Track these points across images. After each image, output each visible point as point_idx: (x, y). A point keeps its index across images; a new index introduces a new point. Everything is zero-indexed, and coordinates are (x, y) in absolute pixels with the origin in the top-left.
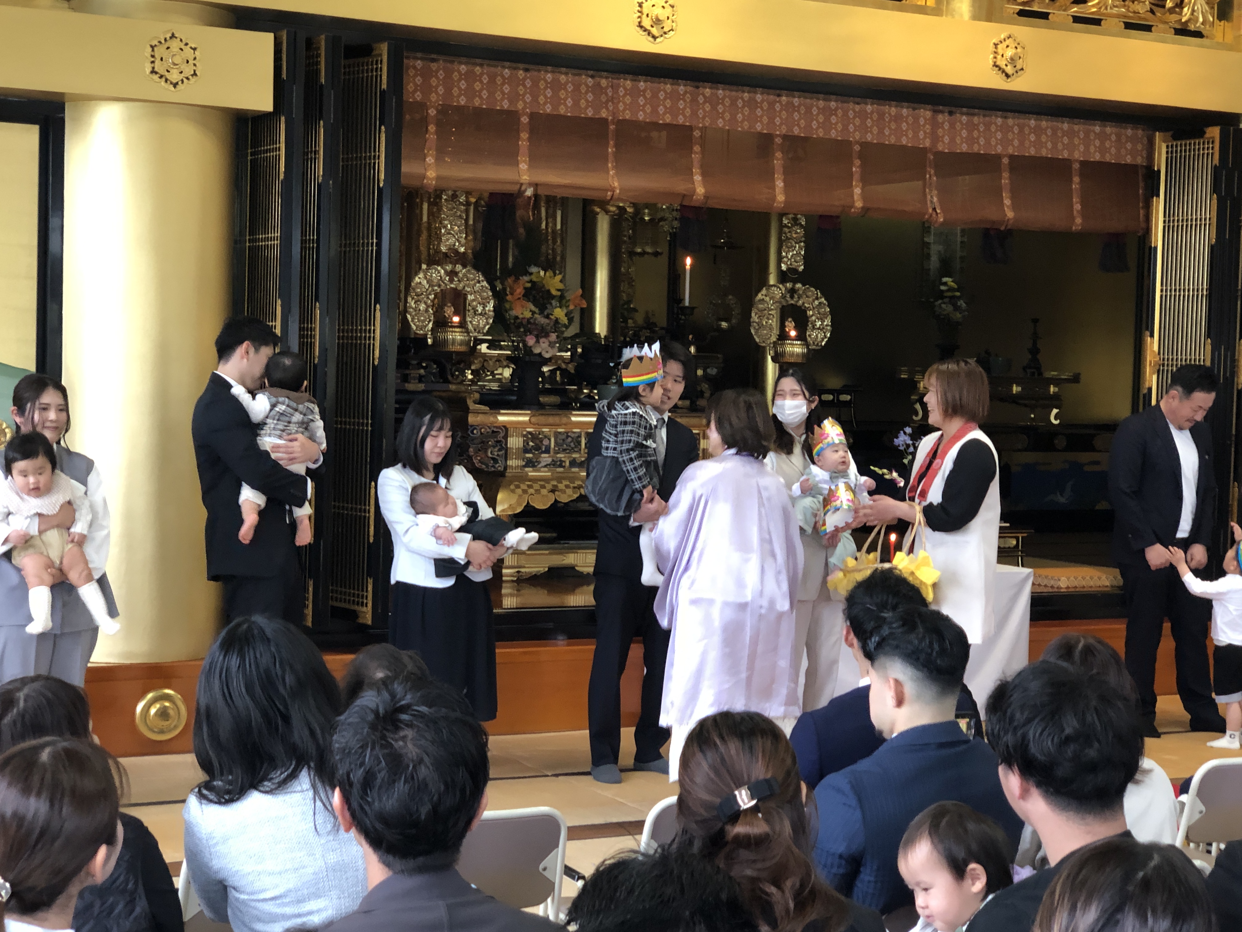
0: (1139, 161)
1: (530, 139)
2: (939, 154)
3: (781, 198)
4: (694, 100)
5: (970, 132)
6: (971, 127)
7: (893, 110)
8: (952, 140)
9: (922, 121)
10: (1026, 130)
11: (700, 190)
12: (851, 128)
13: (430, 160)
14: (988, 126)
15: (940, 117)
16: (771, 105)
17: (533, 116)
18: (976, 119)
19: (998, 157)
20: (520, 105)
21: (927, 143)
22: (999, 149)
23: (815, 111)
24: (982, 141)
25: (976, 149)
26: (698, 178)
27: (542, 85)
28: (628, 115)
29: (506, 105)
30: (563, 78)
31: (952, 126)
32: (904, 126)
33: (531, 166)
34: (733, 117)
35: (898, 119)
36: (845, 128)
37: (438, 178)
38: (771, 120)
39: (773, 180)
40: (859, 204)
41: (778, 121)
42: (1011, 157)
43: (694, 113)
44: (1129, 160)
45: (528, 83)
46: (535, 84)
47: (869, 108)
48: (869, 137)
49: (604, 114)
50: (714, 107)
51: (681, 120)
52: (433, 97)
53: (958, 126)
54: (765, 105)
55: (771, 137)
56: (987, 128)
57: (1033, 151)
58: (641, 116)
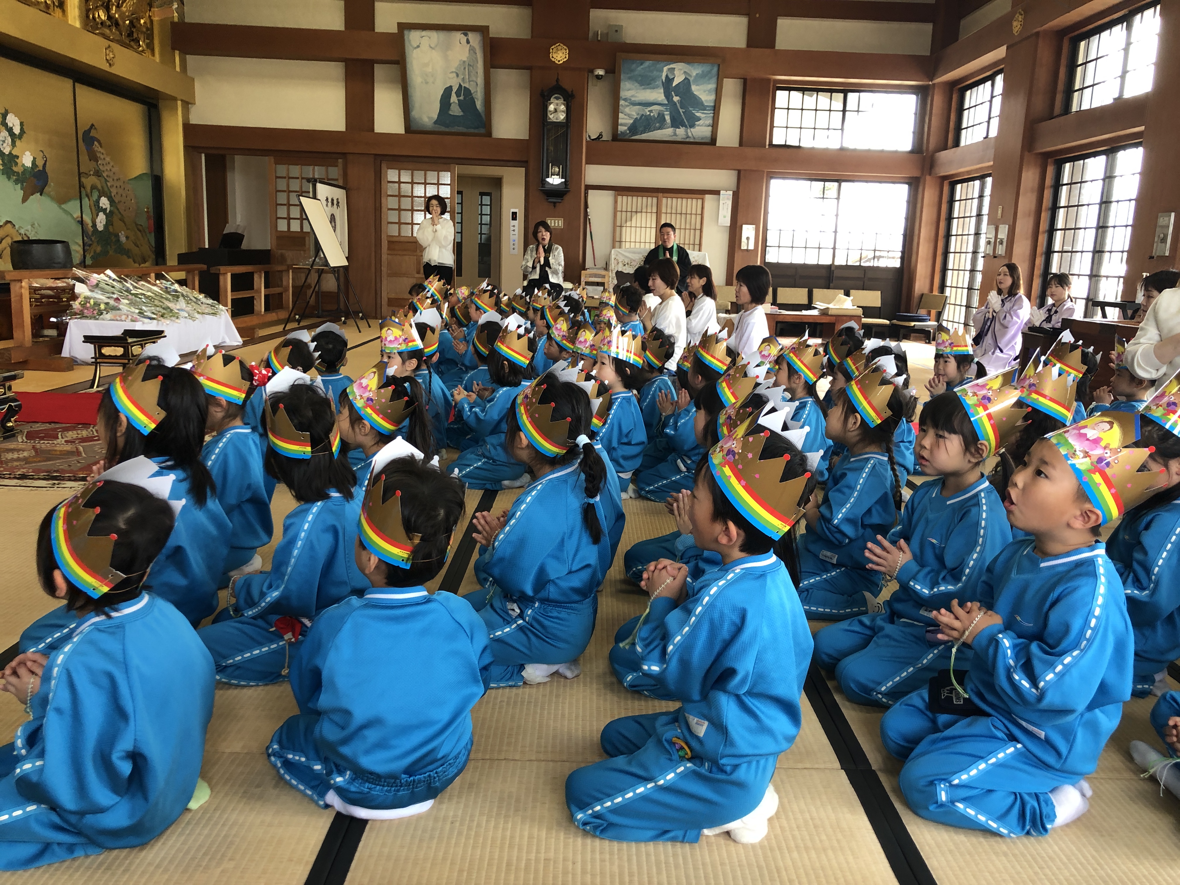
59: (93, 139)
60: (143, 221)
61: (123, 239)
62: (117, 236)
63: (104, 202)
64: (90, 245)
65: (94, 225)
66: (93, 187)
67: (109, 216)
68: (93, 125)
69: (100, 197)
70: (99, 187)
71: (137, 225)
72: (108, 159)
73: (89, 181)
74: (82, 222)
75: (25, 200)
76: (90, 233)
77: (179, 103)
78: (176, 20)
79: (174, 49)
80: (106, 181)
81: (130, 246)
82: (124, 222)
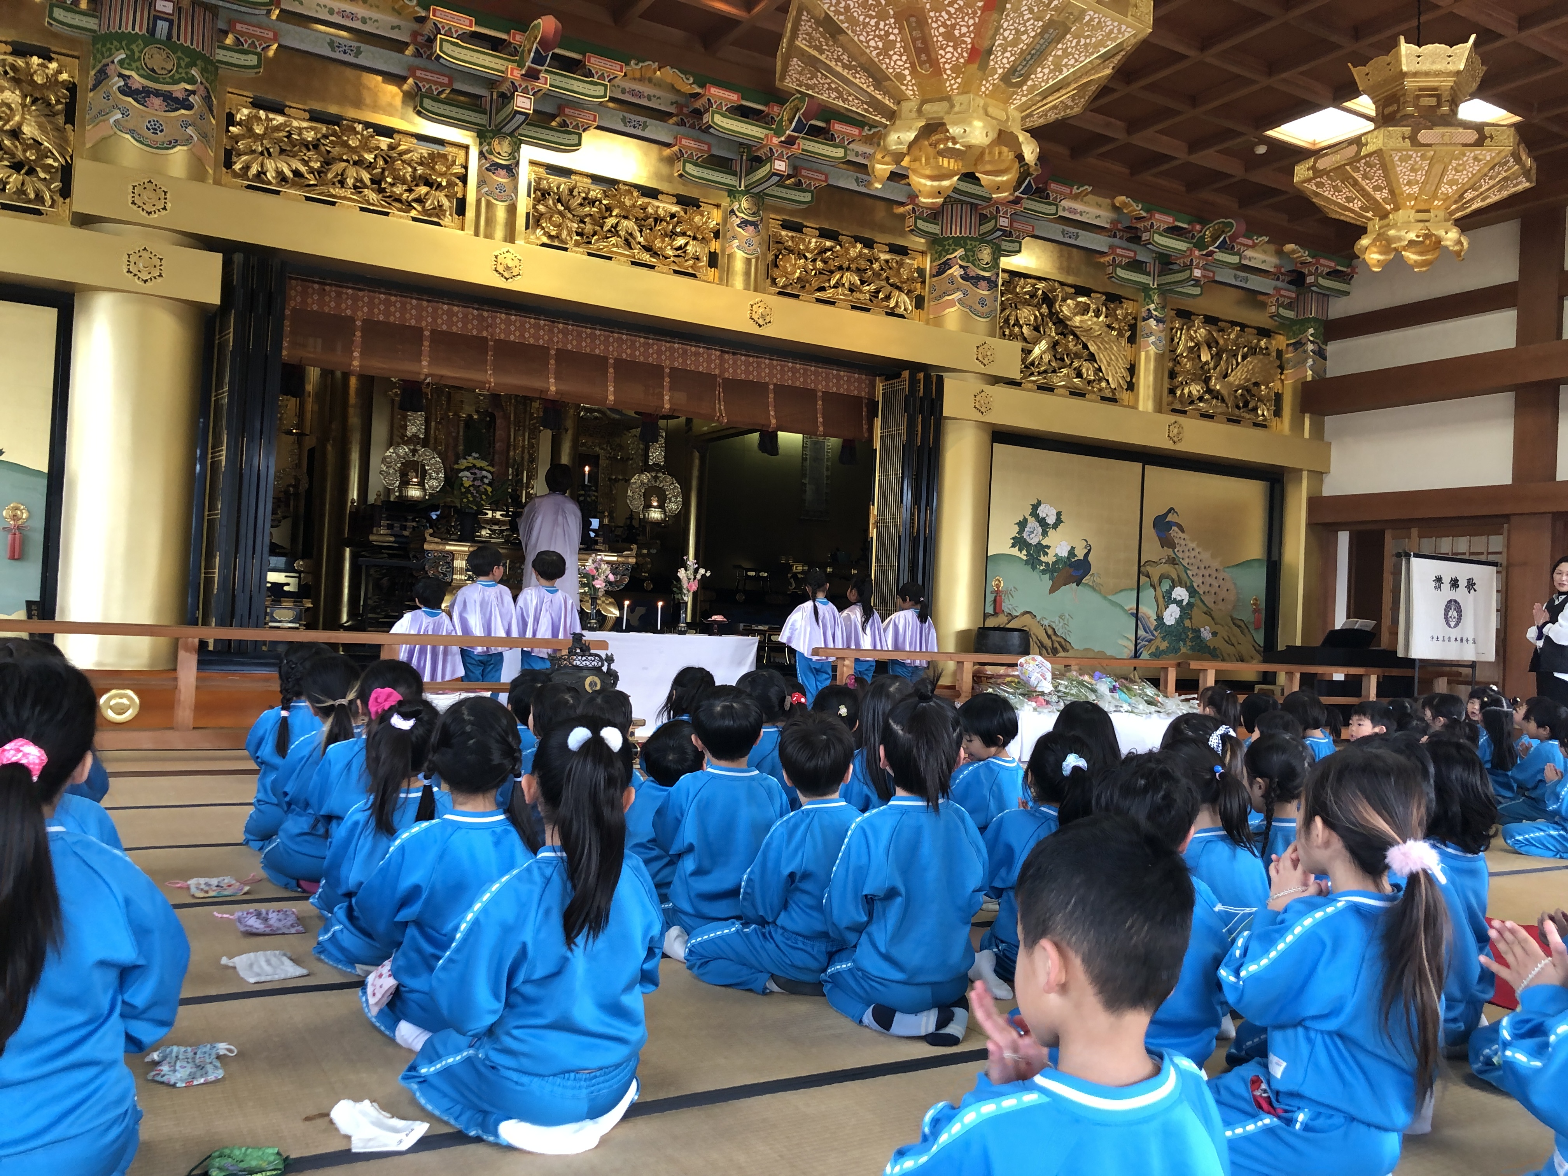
0: (863, 394)
1: (430, 346)
2: (726, 380)
3: (611, 398)
4: (551, 331)
5: (747, 367)
6: (747, 364)
7: (693, 349)
8: (735, 371)
9: (713, 357)
10: (786, 369)
11: (553, 388)
12: (663, 357)
13: (356, 354)
15: (726, 356)
16: (607, 338)
17: (433, 332)
19: (767, 384)
20: (424, 324)
21: (717, 372)
22: (767, 379)
23: (637, 345)
24: (755, 373)
25: (751, 378)
26: (552, 380)
27: (440, 312)
28: (502, 336)
29: (413, 322)
30: (455, 309)
31: (735, 362)
32: (701, 360)
33: (430, 364)
34: (579, 343)
35: (697, 354)
36: (659, 357)
37: (360, 366)
38: (607, 348)
39: (607, 386)
40: (667, 406)
41: (611, 349)
42: (775, 385)
43: (551, 339)
44: (856, 393)
45: (430, 310)
46: (435, 310)
47: (676, 346)
48: (676, 364)
49: (485, 334)
50: (565, 336)
51: (541, 342)
52: (359, 313)
53: (739, 363)
54: (602, 338)
55: (606, 359)
56: (759, 365)
57: (790, 382)
58: (512, 338)
59: (1170, 525)
60: (1246, 615)
61: (1206, 634)
62: (1197, 632)
63: (1180, 593)
64: (1150, 641)
65: (1160, 618)
66: (1162, 578)
67: (1186, 610)
68: (1172, 509)
69: (1173, 587)
70: (1175, 577)
71: (1232, 619)
72: (1194, 545)
73: (1155, 572)
74: (1136, 616)
75: (1053, 590)
76: (1152, 628)
77: (1305, 474)
78: (1309, 379)
79: (1303, 411)
80: (1186, 569)
81: (1219, 643)
82: (1211, 616)
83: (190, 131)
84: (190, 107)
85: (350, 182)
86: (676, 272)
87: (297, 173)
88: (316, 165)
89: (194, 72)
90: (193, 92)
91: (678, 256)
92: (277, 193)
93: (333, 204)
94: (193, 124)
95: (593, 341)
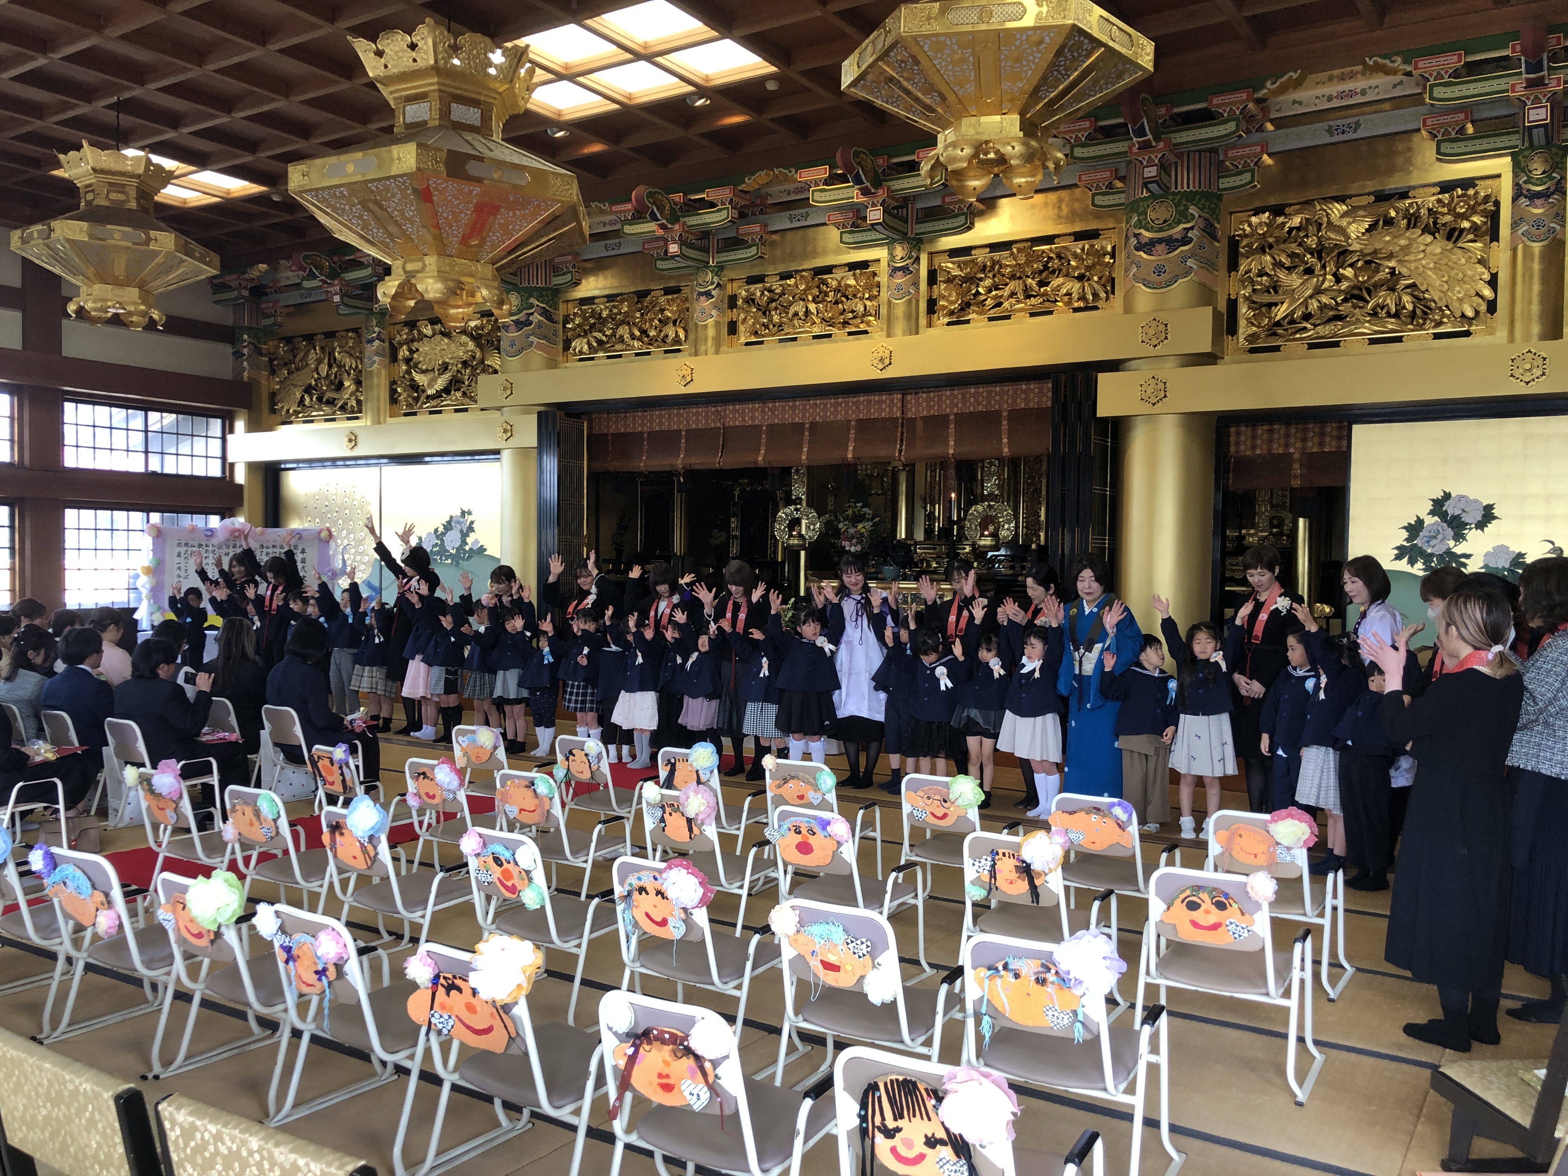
1: (685, 443)
2: (908, 420)
3: (805, 457)
4: (763, 411)
5: (928, 404)
6: (929, 401)
7: (877, 398)
8: (917, 410)
9: (895, 401)
10: (968, 396)
11: (762, 459)
12: (850, 411)
13: (643, 458)
14: (940, 397)
15: (909, 397)
16: (804, 406)
17: (687, 431)
18: (932, 395)
19: (947, 415)
20: (682, 426)
21: (899, 414)
22: (948, 411)
23: (829, 406)
24: (936, 408)
25: (932, 412)
26: (762, 452)
28: (731, 424)
29: (676, 427)
31: (917, 401)
32: (884, 406)
33: (684, 456)
34: (783, 416)
35: (880, 402)
36: (847, 412)
37: (645, 466)
38: (804, 415)
39: (802, 447)
40: (851, 456)
41: (807, 414)
42: (956, 414)
43: (763, 417)
47: (862, 398)
48: (861, 416)
50: (773, 412)
51: (756, 421)
52: (646, 427)
53: (921, 401)
54: (801, 408)
55: (803, 424)
56: (940, 399)
57: (972, 409)
58: (737, 423)
83: (532, 339)
84: (530, 324)
85: (626, 337)
86: (850, 334)
87: (600, 342)
88: (608, 333)
89: (533, 300)
90: (532, 314)
91: (855, 317)
92: (592, 359)
93: (620, 356)
94: (533, 334)
95: (794, 412)
